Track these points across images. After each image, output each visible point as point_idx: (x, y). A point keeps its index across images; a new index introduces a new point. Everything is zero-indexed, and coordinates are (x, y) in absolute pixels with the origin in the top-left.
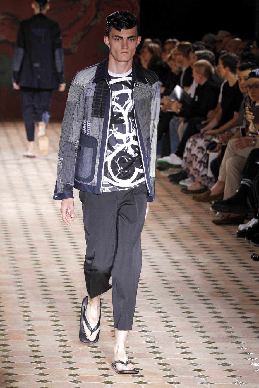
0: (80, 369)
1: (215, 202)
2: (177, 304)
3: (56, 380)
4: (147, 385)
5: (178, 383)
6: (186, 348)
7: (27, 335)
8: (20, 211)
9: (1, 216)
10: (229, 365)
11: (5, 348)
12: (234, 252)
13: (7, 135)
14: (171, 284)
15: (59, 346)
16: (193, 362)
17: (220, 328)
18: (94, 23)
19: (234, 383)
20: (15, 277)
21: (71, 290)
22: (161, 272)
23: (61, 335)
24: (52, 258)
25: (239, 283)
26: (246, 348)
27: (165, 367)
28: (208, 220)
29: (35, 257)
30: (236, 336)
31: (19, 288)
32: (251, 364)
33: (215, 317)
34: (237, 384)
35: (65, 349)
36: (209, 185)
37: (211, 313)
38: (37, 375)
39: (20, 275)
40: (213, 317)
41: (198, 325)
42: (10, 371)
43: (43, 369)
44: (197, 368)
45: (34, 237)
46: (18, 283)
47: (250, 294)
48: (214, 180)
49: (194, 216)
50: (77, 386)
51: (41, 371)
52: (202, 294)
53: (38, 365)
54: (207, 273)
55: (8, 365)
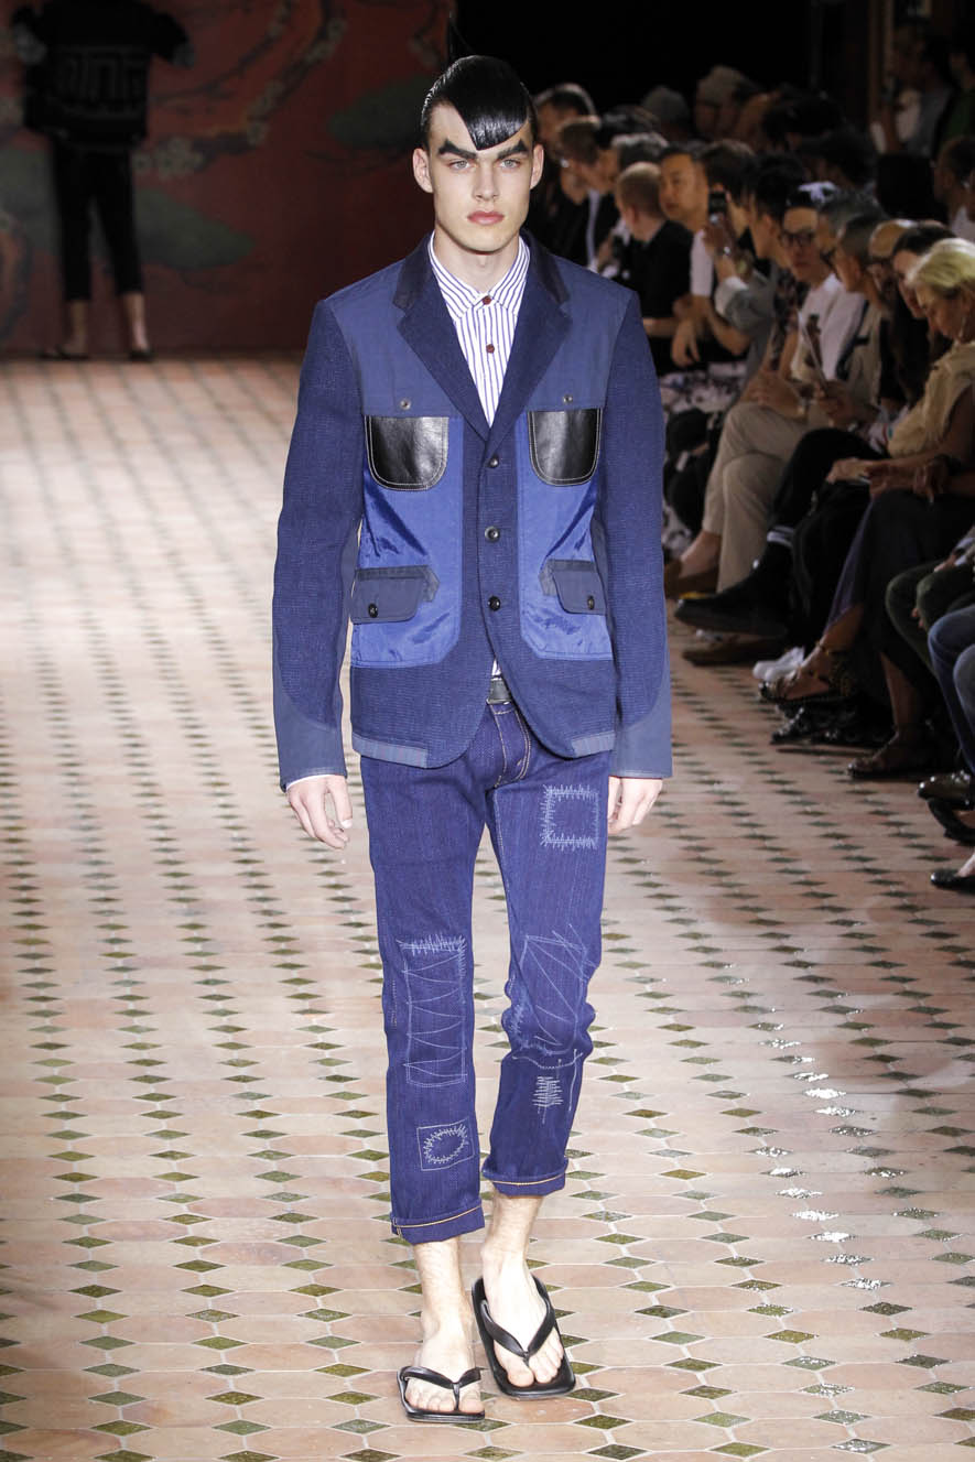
0: (284, 1115)
5: (584, 1154)
6: (608, 1044)
7: (122, 1013)
8: (98, 631)
9: (38, 649)
10: (739, 1096)
11: (53, 1054)
12: (753, 749)
13: (56, 400)
16: (627, 1090)
17: (711, 983)
18: (317, 53)
19: (754, 1151)
20: (82, 834)
21: (253, 874)
23: (225, 1013)
24: (194, 778)
26: (791, 1044)
29: (145, 774)
30: (758, 1005)
31: (96, 869)
32: (808, 1093)
33: (696, 949)
34: (764, 1153)
35: (235, 1054)
37: (683, 936)
38: (151, 1135)
39: (98, 828)
40: (690, 950)
41: (645, 975)
42: (69, 1125)
43: (169, 1117)
44: (641, 1107)
45: (139, 711)
46: (92, 854)
47: (802, 878)
50: (275, 1169)
51: (163, 1125)
52: (653, 879)
53: (155, 1106)
54: (670, 815)
55: (63, 1107)
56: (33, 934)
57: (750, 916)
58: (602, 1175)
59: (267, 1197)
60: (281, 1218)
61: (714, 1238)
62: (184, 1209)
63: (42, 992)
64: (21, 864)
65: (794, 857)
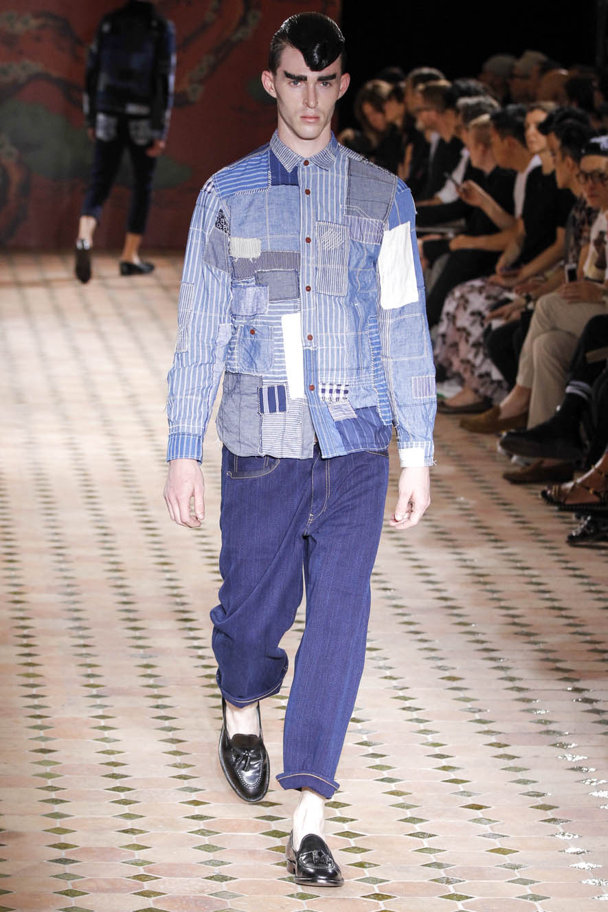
0: (212, 804)
1: (509, 434)
2: (428, 658)
3: (159, 828)
4: (364, 839)
5: (431, 836)
6: (448, 757)
7: (95, 728)
8: (78, 452)
9: (35, 463)
10: (543, 795)
11: (46, 757)
12: (552, 545)
14: (412, 616)
15: (165, 753)
16: (462, 790)
17: (522, 713)
18: (239, 35)
19: (553, 835)
20: (67, 598)
21: (190, 629)
22: (390, 589)
23: (171, 729)
24: (148, 559)
25: (563, 613)
26: (580, 758)
27: (400, 800)
28: (493, 472)
29: (112, 555)
30: (556, 730)
31: (77, 624)
32: (592, 793)
33: (512, 689)
34: (560, 837)
35: (179, 759)
36: (496, 396)
37: (502, 679)
38: (117, 816)
39: (78, 594)
40: (507, 689)
41: (474, 707)
42: (57, 808)
43: (130, 804)
44: (472, 802)
45: (108, 510)
46: (75, 613)
47: (588, 638)
48: (505, 385)
49: (462, 463)
50: (207, 843)
51: (126, 809)
52: (480, 637)
53: (119, 796)
54: (493, 592)
55: (53, 795)
56: (31, 670)
57: (551, 665)
58: (444, 851)
59: (201, 863)
60: (211, 878)
61: (525, 897)
62: (141, 870)
63: (38, 712)
64: (23, 618)
65: (582, 623)
